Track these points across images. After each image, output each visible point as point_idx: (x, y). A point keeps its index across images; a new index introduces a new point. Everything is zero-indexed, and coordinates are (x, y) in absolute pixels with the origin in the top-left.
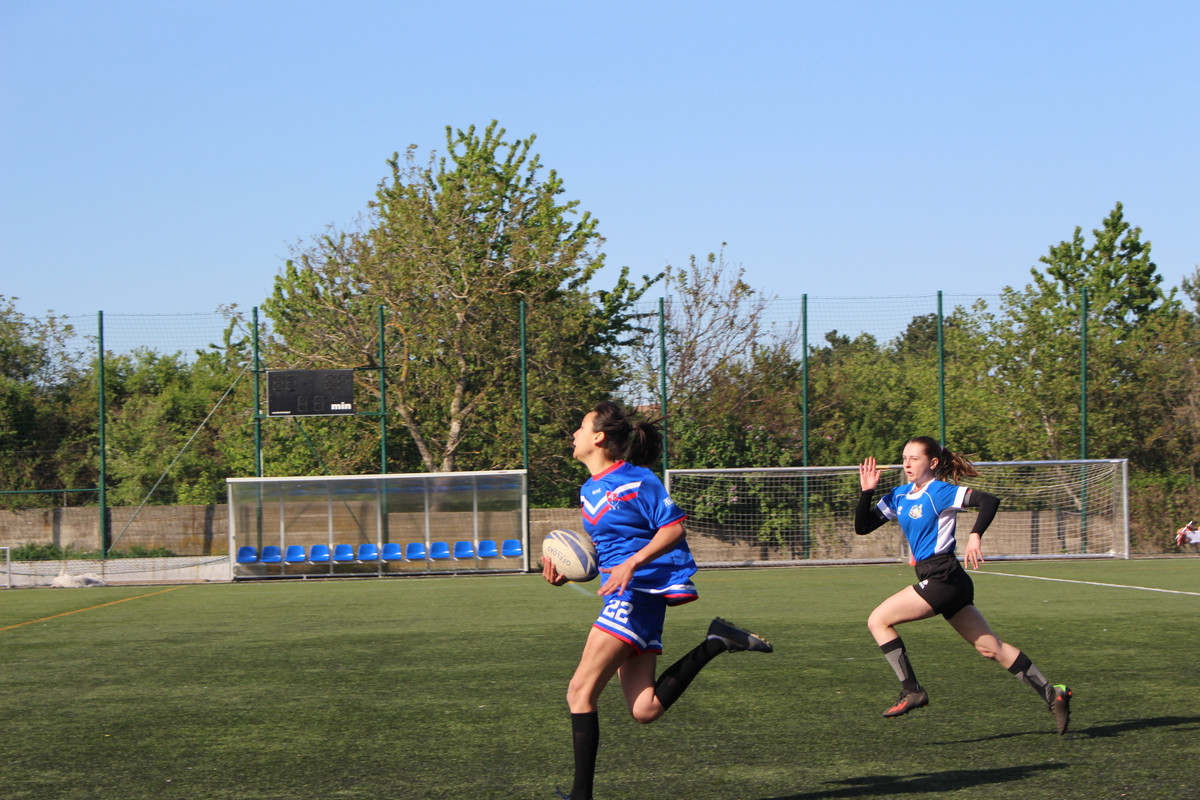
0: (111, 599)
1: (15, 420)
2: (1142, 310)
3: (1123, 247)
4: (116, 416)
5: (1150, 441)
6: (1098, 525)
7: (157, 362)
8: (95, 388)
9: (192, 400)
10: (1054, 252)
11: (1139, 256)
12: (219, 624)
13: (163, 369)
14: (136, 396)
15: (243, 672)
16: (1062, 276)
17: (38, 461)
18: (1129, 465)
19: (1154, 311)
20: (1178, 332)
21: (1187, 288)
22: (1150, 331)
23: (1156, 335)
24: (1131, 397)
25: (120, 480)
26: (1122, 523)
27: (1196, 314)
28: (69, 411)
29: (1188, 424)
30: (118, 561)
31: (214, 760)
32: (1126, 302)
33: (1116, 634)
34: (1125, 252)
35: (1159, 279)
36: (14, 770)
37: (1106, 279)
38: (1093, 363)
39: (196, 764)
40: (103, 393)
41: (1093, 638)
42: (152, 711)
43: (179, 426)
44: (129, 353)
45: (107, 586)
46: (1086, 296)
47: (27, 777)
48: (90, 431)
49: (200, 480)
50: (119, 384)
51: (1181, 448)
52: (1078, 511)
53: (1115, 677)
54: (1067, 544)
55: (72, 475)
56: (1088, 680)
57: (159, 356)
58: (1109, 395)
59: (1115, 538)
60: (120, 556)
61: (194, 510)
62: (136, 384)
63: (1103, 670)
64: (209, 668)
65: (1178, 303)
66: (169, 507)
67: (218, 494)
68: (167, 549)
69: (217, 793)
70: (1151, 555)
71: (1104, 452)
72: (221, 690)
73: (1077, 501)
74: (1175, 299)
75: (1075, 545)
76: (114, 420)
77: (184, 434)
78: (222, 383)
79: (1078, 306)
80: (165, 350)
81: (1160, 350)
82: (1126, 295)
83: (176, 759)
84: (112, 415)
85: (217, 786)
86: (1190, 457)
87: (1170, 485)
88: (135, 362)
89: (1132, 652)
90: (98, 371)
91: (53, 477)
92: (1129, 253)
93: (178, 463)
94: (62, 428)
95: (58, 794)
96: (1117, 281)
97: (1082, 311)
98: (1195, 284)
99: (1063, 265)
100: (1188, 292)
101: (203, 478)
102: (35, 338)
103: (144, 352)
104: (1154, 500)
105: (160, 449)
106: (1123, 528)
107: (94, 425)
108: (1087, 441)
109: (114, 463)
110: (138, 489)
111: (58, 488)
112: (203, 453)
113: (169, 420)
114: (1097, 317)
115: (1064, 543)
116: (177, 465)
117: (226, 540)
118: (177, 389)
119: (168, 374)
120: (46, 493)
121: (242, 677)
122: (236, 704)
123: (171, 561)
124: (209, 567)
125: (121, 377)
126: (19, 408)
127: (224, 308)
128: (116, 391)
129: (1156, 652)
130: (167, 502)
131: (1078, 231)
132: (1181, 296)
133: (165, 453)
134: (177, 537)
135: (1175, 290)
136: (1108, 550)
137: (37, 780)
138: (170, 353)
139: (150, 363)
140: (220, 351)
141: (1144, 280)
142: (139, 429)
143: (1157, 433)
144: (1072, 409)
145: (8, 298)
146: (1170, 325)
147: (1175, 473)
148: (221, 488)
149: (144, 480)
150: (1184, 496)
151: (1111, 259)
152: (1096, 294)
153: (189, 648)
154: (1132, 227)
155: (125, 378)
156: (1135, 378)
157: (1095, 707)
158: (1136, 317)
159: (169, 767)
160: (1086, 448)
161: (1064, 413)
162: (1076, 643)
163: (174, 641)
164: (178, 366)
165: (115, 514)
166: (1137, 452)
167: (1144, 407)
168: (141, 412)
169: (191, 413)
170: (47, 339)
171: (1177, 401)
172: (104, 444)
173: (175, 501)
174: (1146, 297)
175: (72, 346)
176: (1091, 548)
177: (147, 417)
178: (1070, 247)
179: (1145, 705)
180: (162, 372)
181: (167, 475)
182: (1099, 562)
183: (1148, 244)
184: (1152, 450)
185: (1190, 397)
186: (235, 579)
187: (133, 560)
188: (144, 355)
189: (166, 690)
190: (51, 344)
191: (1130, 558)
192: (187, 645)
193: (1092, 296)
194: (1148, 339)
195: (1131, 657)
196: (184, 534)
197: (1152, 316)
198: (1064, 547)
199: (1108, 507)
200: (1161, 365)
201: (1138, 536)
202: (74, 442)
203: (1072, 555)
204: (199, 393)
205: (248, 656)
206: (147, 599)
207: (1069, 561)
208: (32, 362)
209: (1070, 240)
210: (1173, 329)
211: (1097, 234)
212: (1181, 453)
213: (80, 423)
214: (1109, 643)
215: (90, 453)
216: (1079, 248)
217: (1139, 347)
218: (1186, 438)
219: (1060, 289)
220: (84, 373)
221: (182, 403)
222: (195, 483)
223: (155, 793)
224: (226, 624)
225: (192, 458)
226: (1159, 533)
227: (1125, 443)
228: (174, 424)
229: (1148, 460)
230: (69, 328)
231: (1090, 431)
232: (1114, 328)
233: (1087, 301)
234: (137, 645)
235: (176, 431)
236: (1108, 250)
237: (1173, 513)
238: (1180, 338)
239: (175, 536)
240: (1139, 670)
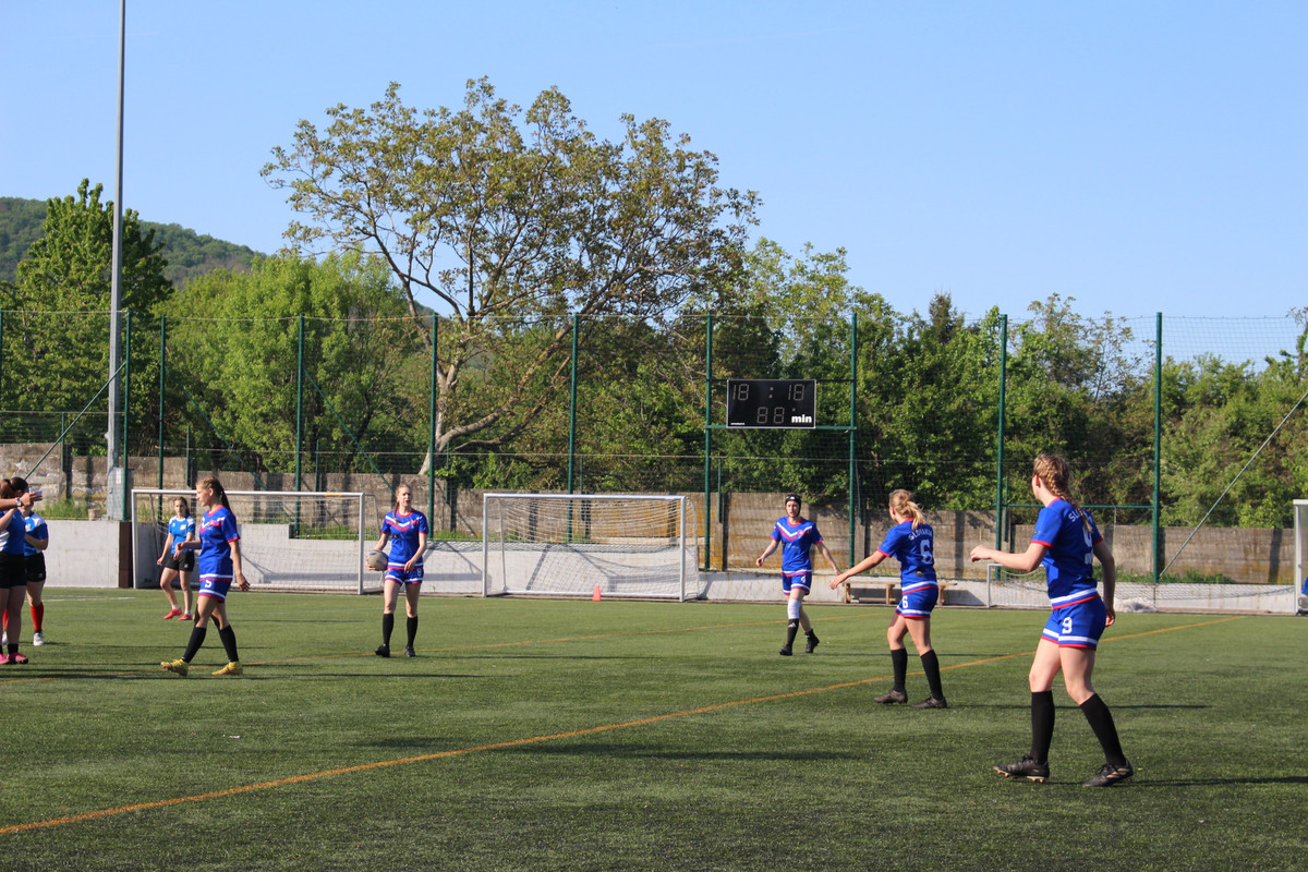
0: (1161, 626)
1: (1065, 430)
4: (1174, 428)
7: (1221, 370)
8: (1152, 397)
9: (1259, 412)
12: (1277, 660)
13: (1228, 378)
14: (1197, 407)
15: (1297, 712)
17: (1087, 473)
25: (1177, 499)
28: (1124, 421)
30: (1171, 587)
31: (1254, 803)
36: (1036, 798)
39: (1233, 806)
40: (1160, 403)
42: (1191, 747)
43: (1243, 442)
44: (1191, 359)
45: (1157, 612)
47: (1049, 806)
48: (1145, 444)
49: (1265, 501)
50: (1180, 394)
55: (1125, 491)
57: (1224, 365)
60: (1173, 581)
61: (1256, 534)
62: (1198, 394)
64: (1258, 705)
66: (1228, 530)
67: (1284, 517)
68: (1224, 575)
69: (1253, 838)
72: (1271, 728)
76: (1172, 432)
77: (1249, 450)
78: (1293, 395)
80: (1231, 357)
83: (1212, 799)
84: (1170, 426)
85: (1255, 831)
88: (1197, 369)
90: (1156, 379)
91: (1105, 491)
93: (1241, 482)
94: (1116, 440)
95: (1080, 827)
101: (1268, 500)
102: (1089, 342)
103: (1208, 359)
105: (1221, 465)
107: (1150, 438)
109: (1171, 480)
110: (1196, 508)
111: (1110, 503)
112: (1270, 472)
113: (1235, 434)
116: (1241, 484)
117: (1291, 568)
118: (1242, 400)
119: (1232, 383)
120: (1095, 509)
121: (1296, 717)
122: (1285, 745)
123: (1229, 588)
124: (1272, 598)
125: (1181, 386)
126: (1070, 416)
127: (1296, 312)
128: (1176, 402)
130: (1228, 524)
133: (1226, 469)
134: (1238, 562)
137: (1059, 810)
138: (1237, 362)
139: (1214, 372)
140: (1292, 359)
142: (1199, 443)
145: (1063, 298)
148: (1288, 511)
149: (1203, 499)
153: (1240, 682)
155: (1186, 388)
159: (1203, 807)
163: (1225, 675)
164: (1245, 375)
165: (1169, 534)
168: (1202, 424)
169: (1257, 427)
170: (1103, 343)
172: (1159, 458)
173: (1236, 523)
175: (1130, 351)
177: (1208, 431)
180: (1226, 381)
181: (1227, 496)
186: (1300, 612)
187: (1188, 586)
188: (1208, 362)
189: (1210, 725)
190: (1107, 348)
192: (1238, 679)
196: (1246, 560)
202: (1127, 456)
204: (1268, 405)
205: (1304, 694)
206: (1199, 629)
208: (1086, 367)
213: (1136, 434)
215: (1144, 468)
220: (1141, 381)
221: (1248, 416)
222: (1259, 504)
223: (1185, 834)
224: (1284, 660)
225: (1256, 477)
228: (1238, 439)
230: (1126, 331)
234: (1183, 676)
235: (1241, 446)
239: (1234, 561)
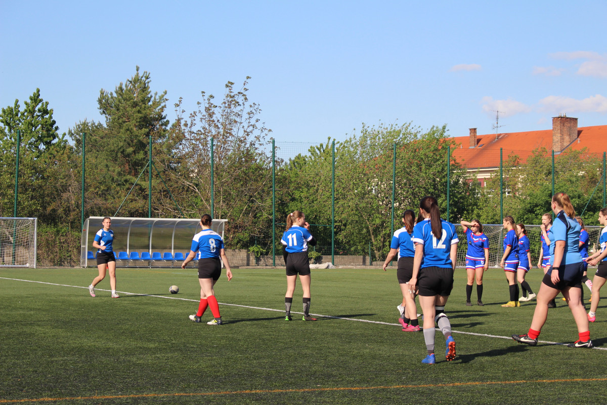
2: (48, 144)
3: (39, 111)
5: (49, 209)
6: (21, 251)
10: (4, 111)
11: (47, 116)
16: (8, 124)
18: (38, 221)
19: (54, 144)
20: (65, 156)
21: (71, 134)
22: (51, 154)
23: (54, 157)
24: (41, 187)
26: (34, 250)
27: (74, 147)
29: (68, 202)
32: (40, 139)
33: (25, 304)
34: (40, 114)
35: (57, 128)
37: (31, 127)
38: (22, 169)
41: (13, 305)
46: (20, 135)
51: (65, 214)
52: (11, 243)
53: (22, 324)
54: (5, 260)
56: (8, 326)
58: (29, 185)
59: (30, 257)
63: (16, 321)
65: (66, 141)
70: (47, 267)
71: (26, 214)
73: (11, 238)
74: (64, 139)
75: (9, 261)
79: (15, 140)
81: (56, 164)
82: (40, 136)
86: (69, 218)
87: (58, 231)
89: (32, 312)
92: (42, 114)
96: (35, 128)
97: (17, 142)
98: (75, 132)
99: (9, 118)
100: (71, 136)
104: (50, 239)
106: (34, 253)
108: (17, 208)
114: (25, 146)
115: (3, 259)
129: (44, 313)
131: (17, 101)
132: (67, 137)
135: (65, 134)
136: (26, 264)
141: (50, 128)
143: (53, 206)
144: (10, 192)
146: (62, 152)
147: (61, 226)
150: (65, 237)
151: (33, 117)
152: (25, 134)
154: (44, 101)
156: (43, 178)
157: (10, 338)
158: (45, 147)
160: (17, 212)
161: (6, 194)
162: (4, 308)
166: (43, 215)
167: (46, 192)
171: (64, 190)
174: (50, 137)
176: (17, 262)
178: (12, 109)
179: (35, 338)
182: (21, 269)
183: (52, 110)
184: (50, 214)
185: (70, 188)
191: (36, 268)
193: (23, 135)
194: (50, 158)
195: (31, 315)
197: (53, 147)
198: (3, 262)
199: (27, 242)
200: (56, 172)
201: (41, 257)
203: (7, 266)
207: (6, 269)
209: (13, 106)
210: (63, 154)
211: (26, 103)
212: (64, 216)
214: (21, 308)
216: (17, 110)
217: (45, 162)
218: (67, 209)
219: (7, 131)
226: (52, 256)
227: (36, 210)
229: (48, 219)
231: (19, 203)
232: (33, 152)
233: (20, 137)
236: (32, 112)
237: (59, 246)
238: (66, 158)
240: (34, 321)
